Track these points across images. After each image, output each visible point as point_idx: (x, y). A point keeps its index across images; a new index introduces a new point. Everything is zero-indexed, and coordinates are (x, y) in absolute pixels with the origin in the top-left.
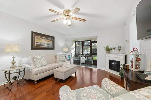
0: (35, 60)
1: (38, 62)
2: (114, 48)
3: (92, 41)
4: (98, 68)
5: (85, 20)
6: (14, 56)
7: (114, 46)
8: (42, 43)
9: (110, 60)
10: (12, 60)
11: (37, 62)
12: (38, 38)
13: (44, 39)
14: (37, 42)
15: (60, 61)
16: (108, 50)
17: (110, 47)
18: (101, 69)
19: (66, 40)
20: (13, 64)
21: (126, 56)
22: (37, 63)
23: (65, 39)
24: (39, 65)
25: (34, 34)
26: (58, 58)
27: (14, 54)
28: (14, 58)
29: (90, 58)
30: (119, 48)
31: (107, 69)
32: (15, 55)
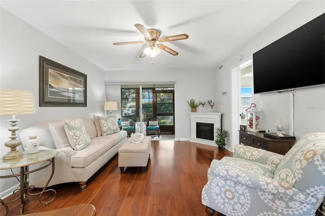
0: (69, 133)
1: (76, 136)
2: (203, 103)
3: (156, 89)
4: (176, 139)
5: (177, 54)
6: (15, 126)
7: (203, 101)
8: (63, 90)
9: (197, 123)
10: (10, 136)
11: (74, 137)
12: (53, 76)
13: (66, 78)
14: (51, 87)
15: (109, 132)
16: (194, 107)
17: (197, 102)
18: (182, 139)
19: (107, 84)
20: (13, 147)
21: (222, 116)
22: (75, 139)
23: (105, 82)
24: (79, 145)
25: (45, 64)
26: (105, 125)
27: (14, 120)
28: (13, 131)
29: (155, 122)
30: (212, 104)
31: (193, 138)
32: (16, 123)
